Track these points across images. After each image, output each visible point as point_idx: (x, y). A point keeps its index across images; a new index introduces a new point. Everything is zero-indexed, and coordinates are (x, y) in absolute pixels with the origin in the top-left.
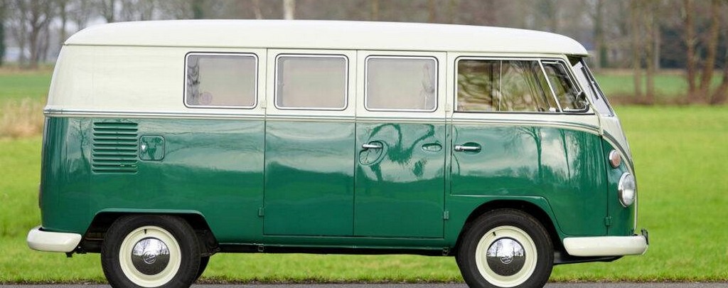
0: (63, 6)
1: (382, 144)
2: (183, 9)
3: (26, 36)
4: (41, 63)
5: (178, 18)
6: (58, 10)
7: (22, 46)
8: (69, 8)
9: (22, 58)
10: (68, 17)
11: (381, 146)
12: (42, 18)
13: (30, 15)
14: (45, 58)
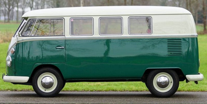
0: (17, 4)
2: (54, 5)
3: (6, 13)
4: (11, 21)
5: (52, 8)
6: (16, 5)
7: (5, 16)
8: (19, 4)
9: (5, 19)
10: (19, 7)
12: (11, 7)
13: (8, 6)
14: (12, 19)
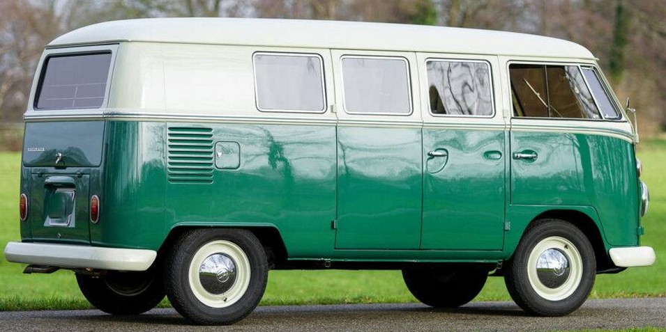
1: (447, 152)
11: (445, 153)
